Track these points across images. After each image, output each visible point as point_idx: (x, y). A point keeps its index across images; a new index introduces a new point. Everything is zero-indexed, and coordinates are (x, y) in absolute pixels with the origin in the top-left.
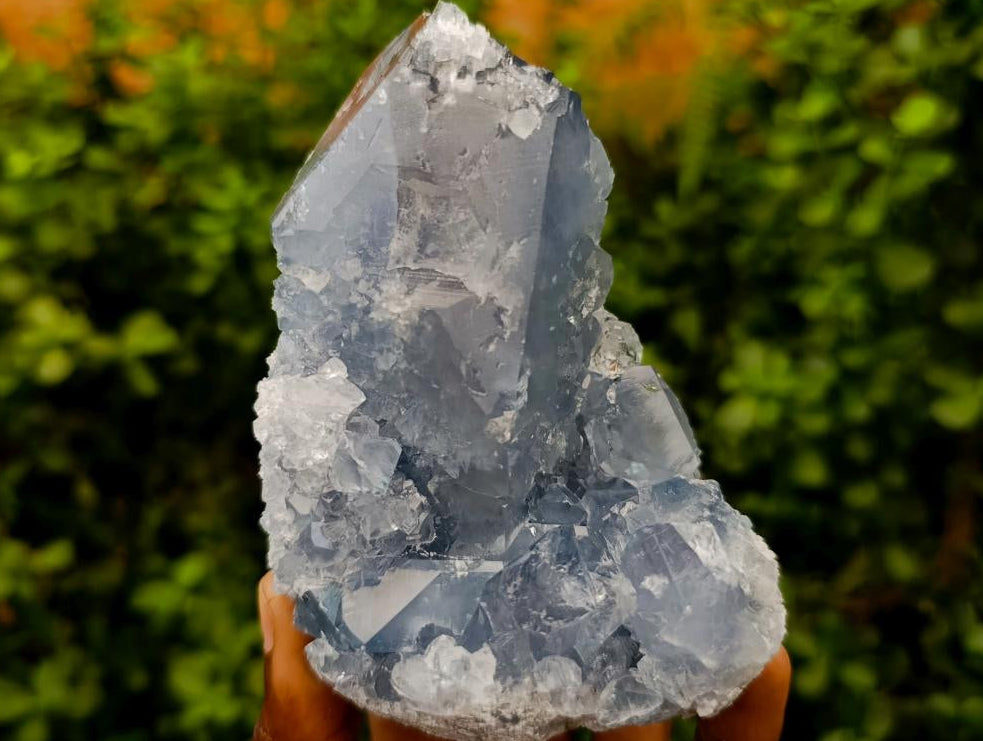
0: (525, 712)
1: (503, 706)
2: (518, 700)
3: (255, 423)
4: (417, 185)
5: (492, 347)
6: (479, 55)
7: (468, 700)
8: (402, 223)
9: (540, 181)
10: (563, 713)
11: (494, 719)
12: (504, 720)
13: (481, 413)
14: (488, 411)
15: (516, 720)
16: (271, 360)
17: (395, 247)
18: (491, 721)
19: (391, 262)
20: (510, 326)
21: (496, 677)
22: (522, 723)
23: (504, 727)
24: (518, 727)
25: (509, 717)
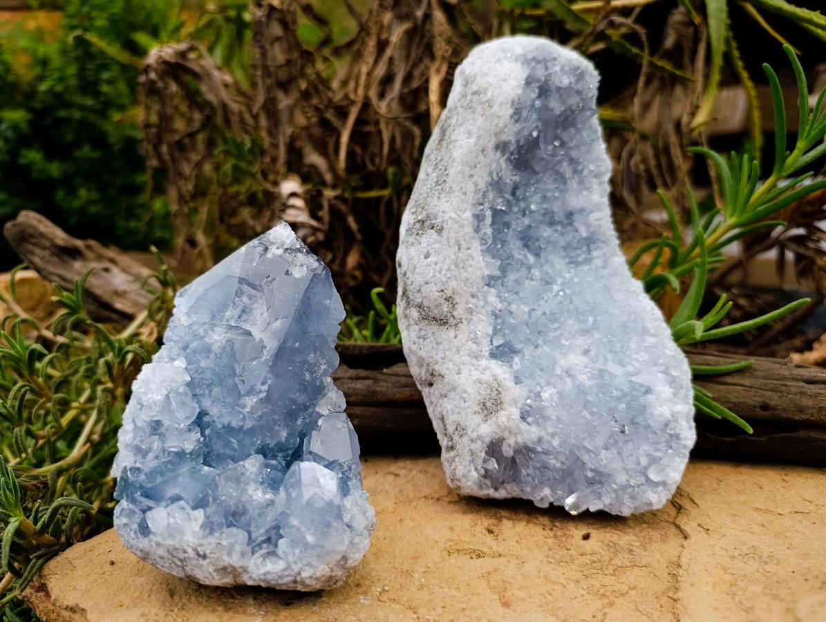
0: (211, 553)
1: (201, 545)
2: (209, 544)
3: (135, 382)
4: (245, 288)
5: (254, 363)
6: (289, 241)
7: (182, 536)
8: (234, 304)
9: (299, 296)
10: (231, 562)
11: (193, 552)
12: (198, 554)
13: (240, 393)
14: (242, 393)
15: (204, 557)
16: (155, 357)
17: (228, 314)
18: (191, 553)
19: (225, 320)
20: (267, 355)
21: (201, 527)
22: (208, 560)
23: (197, 560)
24: (205, 563)
25: (201, 553)
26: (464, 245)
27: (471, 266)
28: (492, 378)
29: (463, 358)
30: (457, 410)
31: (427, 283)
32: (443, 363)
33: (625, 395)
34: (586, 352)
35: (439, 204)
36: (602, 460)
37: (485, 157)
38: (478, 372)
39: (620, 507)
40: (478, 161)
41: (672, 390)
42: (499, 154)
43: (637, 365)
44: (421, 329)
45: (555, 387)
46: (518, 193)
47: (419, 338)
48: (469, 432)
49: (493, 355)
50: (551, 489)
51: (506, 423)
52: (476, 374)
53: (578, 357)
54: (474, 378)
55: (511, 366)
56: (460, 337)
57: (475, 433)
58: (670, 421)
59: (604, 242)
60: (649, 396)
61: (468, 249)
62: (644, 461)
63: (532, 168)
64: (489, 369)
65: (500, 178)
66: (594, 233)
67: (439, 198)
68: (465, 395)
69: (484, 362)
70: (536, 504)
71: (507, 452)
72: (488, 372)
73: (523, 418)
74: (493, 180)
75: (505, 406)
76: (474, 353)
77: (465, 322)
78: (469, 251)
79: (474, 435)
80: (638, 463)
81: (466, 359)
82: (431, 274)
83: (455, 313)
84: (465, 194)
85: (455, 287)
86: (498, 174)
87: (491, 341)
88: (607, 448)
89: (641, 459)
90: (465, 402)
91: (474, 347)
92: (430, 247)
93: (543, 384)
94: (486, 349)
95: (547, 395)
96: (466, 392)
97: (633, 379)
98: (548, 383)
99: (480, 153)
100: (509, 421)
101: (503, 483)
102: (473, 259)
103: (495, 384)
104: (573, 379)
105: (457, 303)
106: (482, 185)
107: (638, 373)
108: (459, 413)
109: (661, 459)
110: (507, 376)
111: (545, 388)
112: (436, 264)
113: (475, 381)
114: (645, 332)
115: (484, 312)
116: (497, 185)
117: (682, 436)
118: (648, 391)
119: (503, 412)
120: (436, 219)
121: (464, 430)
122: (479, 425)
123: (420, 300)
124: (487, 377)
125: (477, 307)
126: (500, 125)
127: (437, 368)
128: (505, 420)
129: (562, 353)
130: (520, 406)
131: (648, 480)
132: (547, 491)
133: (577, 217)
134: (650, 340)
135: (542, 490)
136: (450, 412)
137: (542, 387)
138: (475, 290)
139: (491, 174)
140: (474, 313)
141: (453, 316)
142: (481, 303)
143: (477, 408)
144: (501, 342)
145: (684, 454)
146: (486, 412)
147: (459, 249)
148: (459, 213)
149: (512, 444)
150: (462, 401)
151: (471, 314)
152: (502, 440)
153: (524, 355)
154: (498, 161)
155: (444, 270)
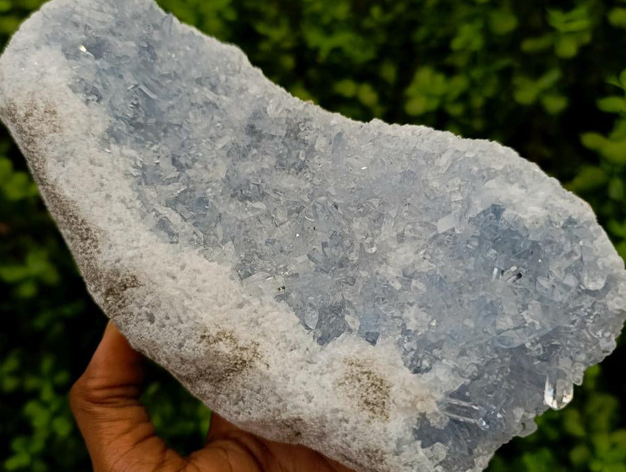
26: (175, 269)
27: (204, 281)
28: (346, 366)
29: (297, 379)
30: (348, 438)
31: (181, 346)
32: (285, 406)
33: (480, 239)
34: (401, 238)
35: (105, 259)
36: (533, 324)
37: (101, 165)
38: (328, 376)
39: (599, 347)
40: (97, 177)
41: (517, 185)
42: (115, 148)
43: (459, 197)
44: (228, 395)
45: (411, 305)
46: (182, 161)
47: (236, 404)
48: (384, 449)
49: (323, 340)
50: (520, 406)
51: (408, 398)
52: (327, 381)
53: (399, 251)
54: (330, 386)
55: (350, 330)
56: (271, 361)
57: (390, 443)
58: (549, 216)
59: (306, 120)
60: (505, 215)
61: (183, 268)
62: (571, 281)
63: (171, 125)
64: (333, 359)
65: (144, 168)
66: (288, 121)
67: (99, 252)
68: (340, 415)
69: (323, 357)
70: (523, 436)
71: (441, 423)
72: (336, 365)
73: (417, 371)
74: (136, 177)
75: (389, 379)
76: (302, 360)
77: (261, 340)
78: (187, 269)
79: (393, 446)
80: (567, 288)
81: (302, 375)
82: (176, 333)
83: (241, 344)
84: (120, 221)
85: (211, 318)
86: (136, 167)
87: (307, 328)
88: (525, 307)
89: (565, 282)
90: (347, 421)
91: (296, 354)
92: (144, 309)
93: (397, 313)
94: (308, 341)
95: (413, 321)
96: (337, 411)
97: (470, 215)
98: (402, 307)
99: (91, 167)
100: (408, 393)
101: (471, 452)
102: (198, 272)
103: (356, 369)
104: (420, 277)
105: (233, 332)
106: (129, 193)
107: (468, 203)
108: (354, 439)
109: (581, 259)
110: (357, 347)
111: (404, 316)
112: (168, 318)
113: (334, 389)
114: (429, 158)
115: (268, 308)
116: (146, 176)
117: (575, 217)
118: (497, 210)
119: (393, 389)
120: (118, 275)
121: (377, 451)
122: (385, 430)
123: (194, 369)
124: (340, 371)
125: (255, 312)
126: (82, 121)
127: (284, 416)
128: (403, 395)
129: (381, 263)
130: (401, 363)
131: (593, 293)
132: (519, 413)
133: (259, 125)
134: (443, 161)
135: (514, 417)
136: (345, 446)
137: (400, 318)
138: (235, 298)
139: (127, 175)
140: (260, 320)
141: (242, 349)
142: (256, 303)
143: (366, 414)
144: (315, 315)
145: (596, 231)
146: (377, 409)
147: (174, 278)
148: (135, 244)
149: (437, 409)
150: (344, 424)
151: (257, 324)
152: (423, 417)
153: (350, 303)
154: (122, 155)
155: (181, 315)
